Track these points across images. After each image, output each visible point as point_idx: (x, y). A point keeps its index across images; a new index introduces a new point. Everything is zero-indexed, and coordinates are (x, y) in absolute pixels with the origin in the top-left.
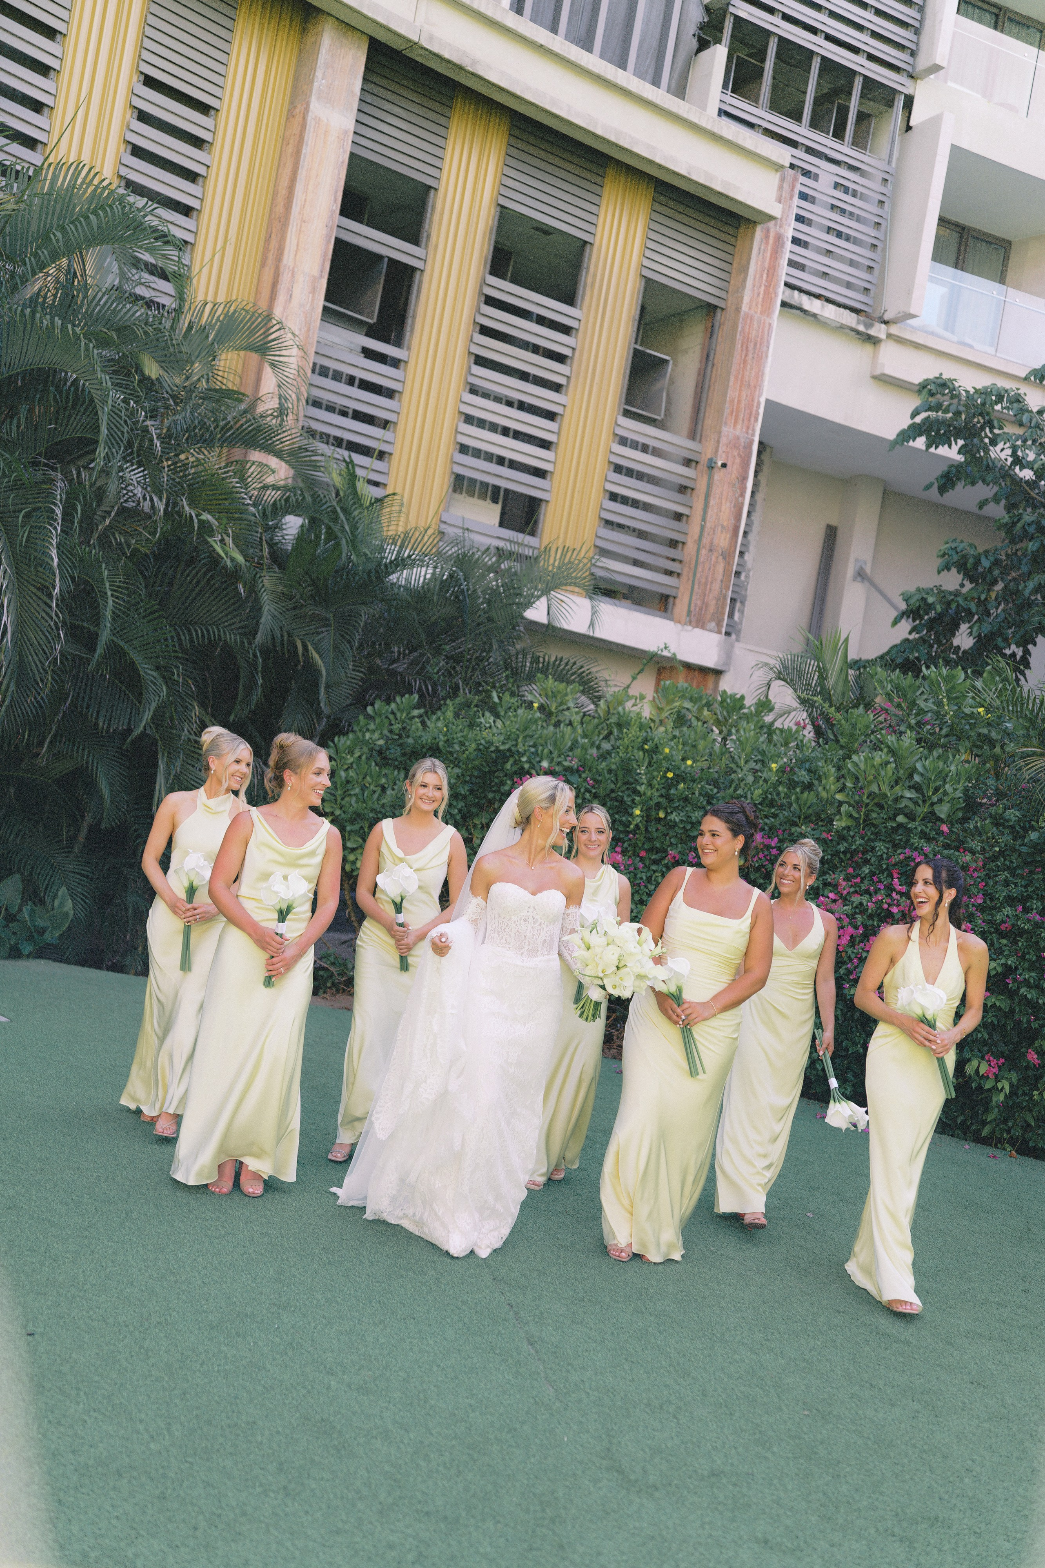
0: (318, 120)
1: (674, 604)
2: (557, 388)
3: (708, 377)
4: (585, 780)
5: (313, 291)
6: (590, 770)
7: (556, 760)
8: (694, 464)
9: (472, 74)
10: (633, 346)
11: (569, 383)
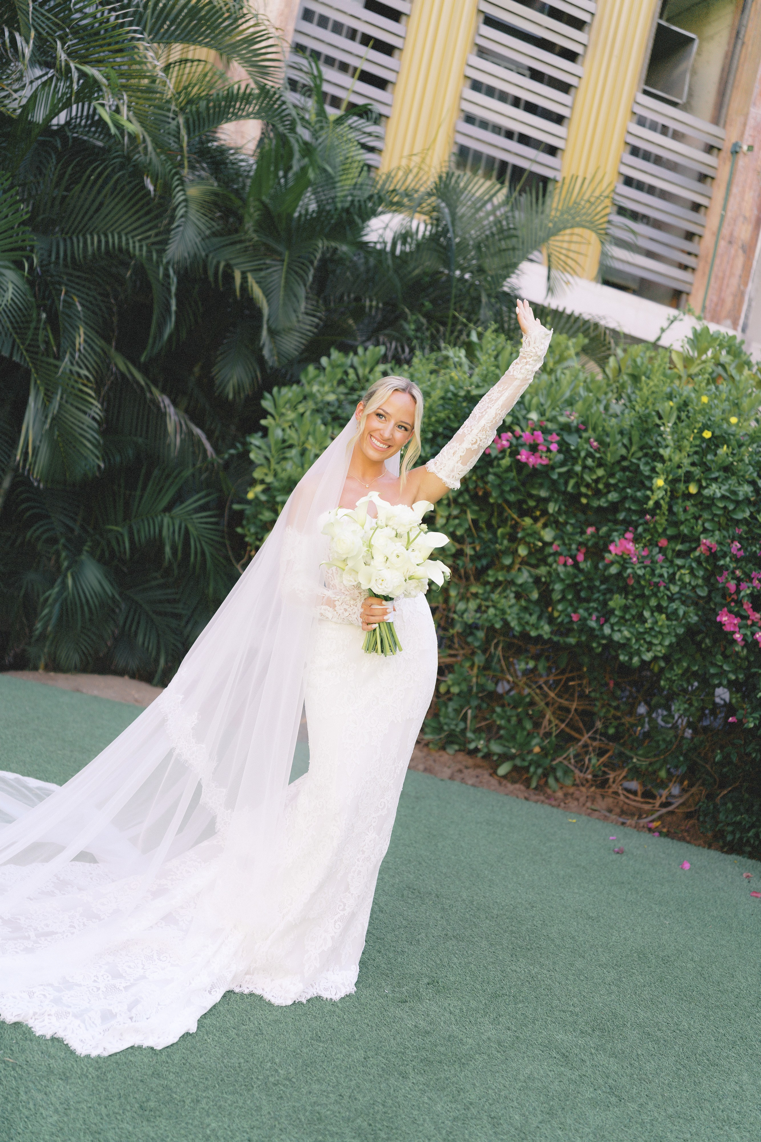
1: (687, 301)
2: (571, 56)
3: (736, 57)
4: (588, 440)
6: (594, 429)
7: (548, 414)
8: (715, 151)
10: (657, 20)
11: (585, 52)
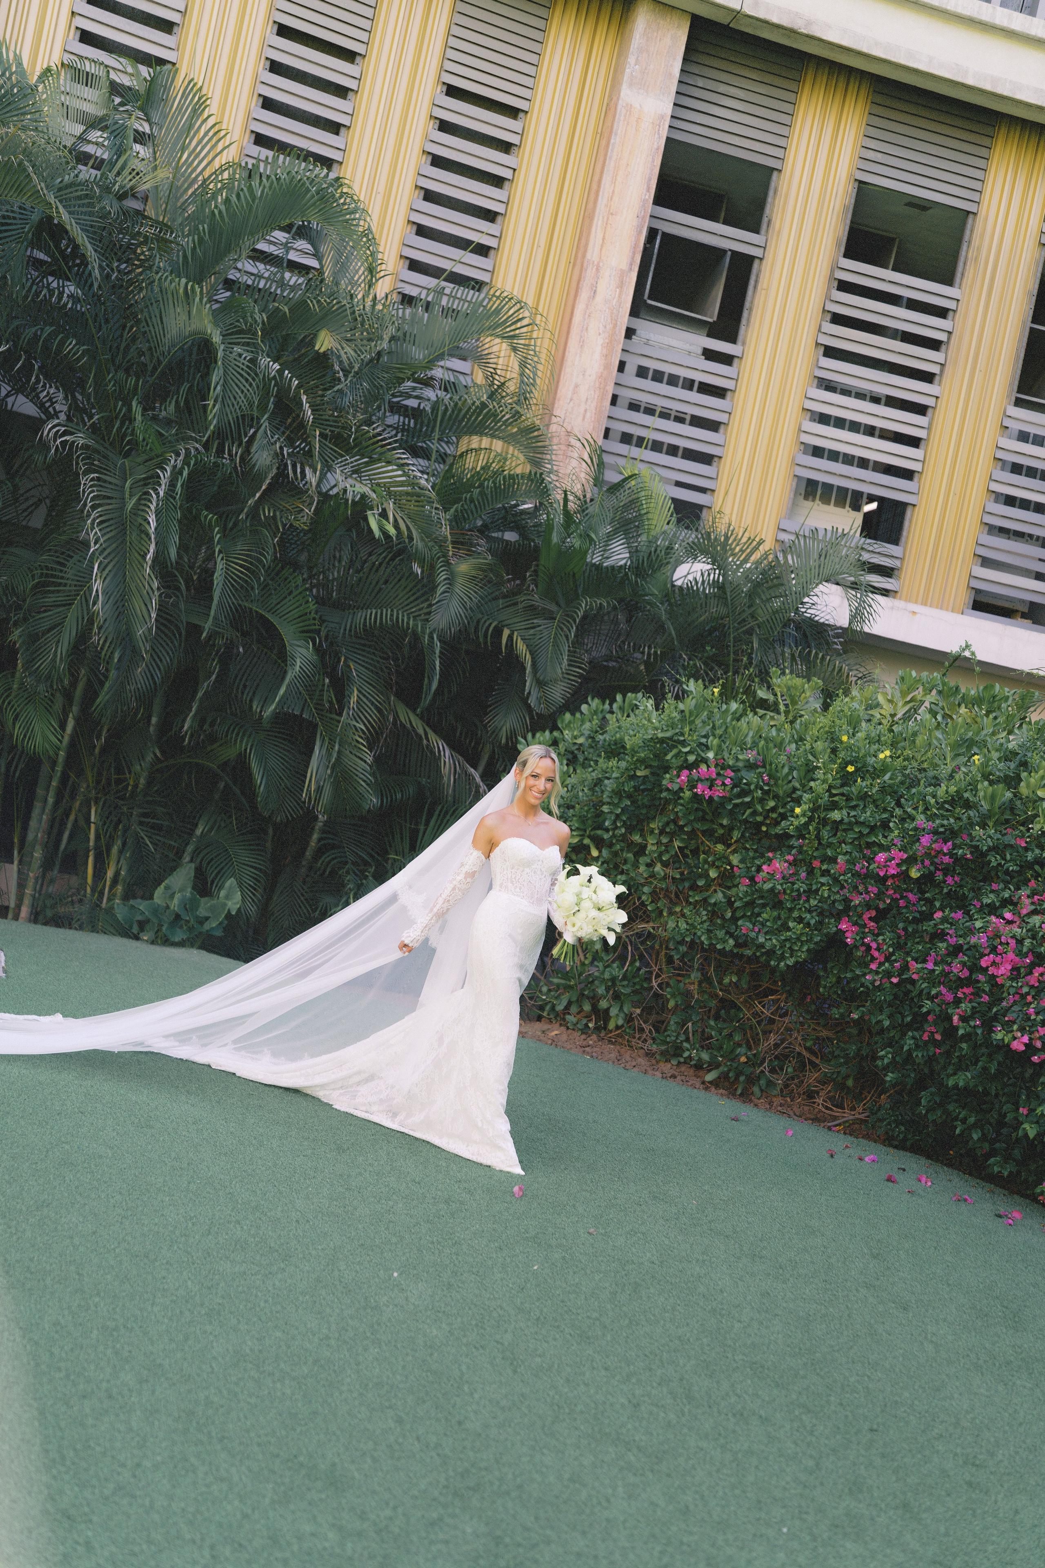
0: (629, 108)
2: (927, 377)
4: (761, 775)
5: (621, 285)
9: (807, 36)
10: (1029, 324)
11: (942, 371)
